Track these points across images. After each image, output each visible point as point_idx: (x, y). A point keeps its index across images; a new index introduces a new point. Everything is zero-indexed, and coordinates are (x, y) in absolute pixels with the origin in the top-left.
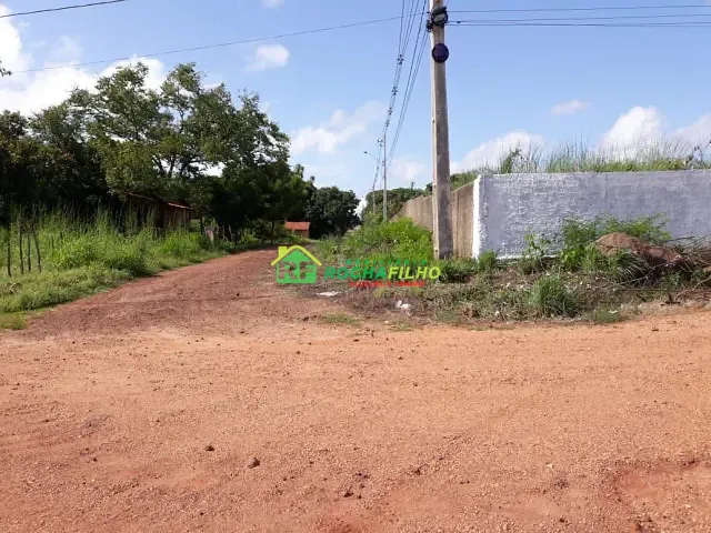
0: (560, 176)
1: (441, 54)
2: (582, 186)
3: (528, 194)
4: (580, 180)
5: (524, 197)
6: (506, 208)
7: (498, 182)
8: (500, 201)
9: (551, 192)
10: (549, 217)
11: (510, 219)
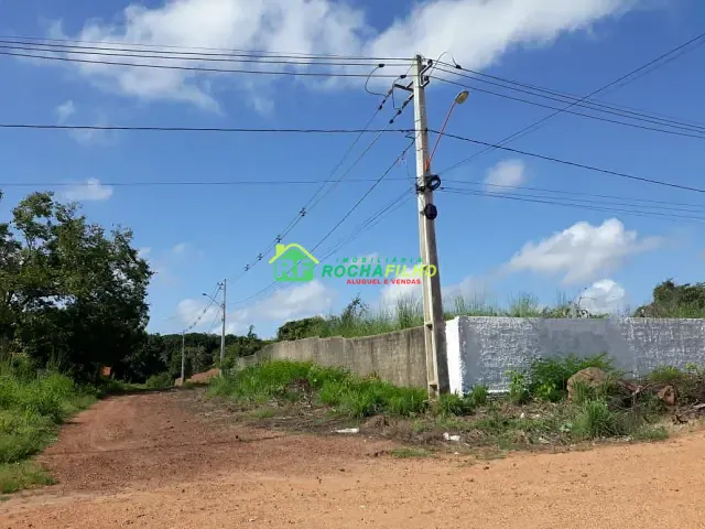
0: (520, 320)
1: (431, 213)
2: (535, 329)
3: (496, 335)
4: (533, 324)
5: (494, 337)
6: (480, 345)
7: (473, 323)
8: (475, 340)
9: (513, 334)
10: (513, 355)
11: (484, 357)
